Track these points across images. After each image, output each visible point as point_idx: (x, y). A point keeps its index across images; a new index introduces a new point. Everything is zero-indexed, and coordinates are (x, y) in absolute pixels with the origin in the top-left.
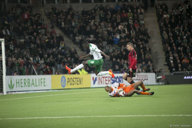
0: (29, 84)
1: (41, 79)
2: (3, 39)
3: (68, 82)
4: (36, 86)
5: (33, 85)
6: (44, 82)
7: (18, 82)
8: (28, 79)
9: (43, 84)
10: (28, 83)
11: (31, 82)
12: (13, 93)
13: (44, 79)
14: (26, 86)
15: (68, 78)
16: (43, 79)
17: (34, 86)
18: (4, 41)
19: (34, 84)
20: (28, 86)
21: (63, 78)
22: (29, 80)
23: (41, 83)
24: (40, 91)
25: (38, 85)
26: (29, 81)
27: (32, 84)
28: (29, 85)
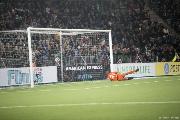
1: (146, 66)
2: (110, 30)
3: (171, 69)
4: (141, 73)
6: (149, 69)
7: (124, 69)
8: (133, 67)
9: (147, 71)
13: (149, 66)
15: (171, 66)
17: (139, 73)
18: (111, 32)
21: (167, 66)
22: (134, 68)
23: (146, 70)
24: (145, 78)
25: (143, 73)
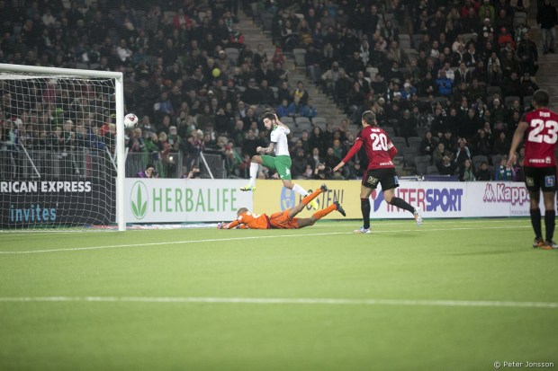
0: (189, 203)
1: (225, 190)
2: (120, 74)
4: (210, 210)
5: (200, 207)
6: (233, 199)
7: (157, 195)
8: (187, 190)
9: (228, 205)
10: (187, 199)
11: (195, 199)
12: (145, 227)
13: (233, 190)
14: (182, 210)
16: (230, 190)
17: (204, 210)
18: (121, 79)
19: (202, 204)
20: (188, 210)
21: (288, 190)
22: (189, 192)
23: (225, 201)
25: (216, 209)
26: (189, 197)
27: (198, 204)
28: (189, 207)
